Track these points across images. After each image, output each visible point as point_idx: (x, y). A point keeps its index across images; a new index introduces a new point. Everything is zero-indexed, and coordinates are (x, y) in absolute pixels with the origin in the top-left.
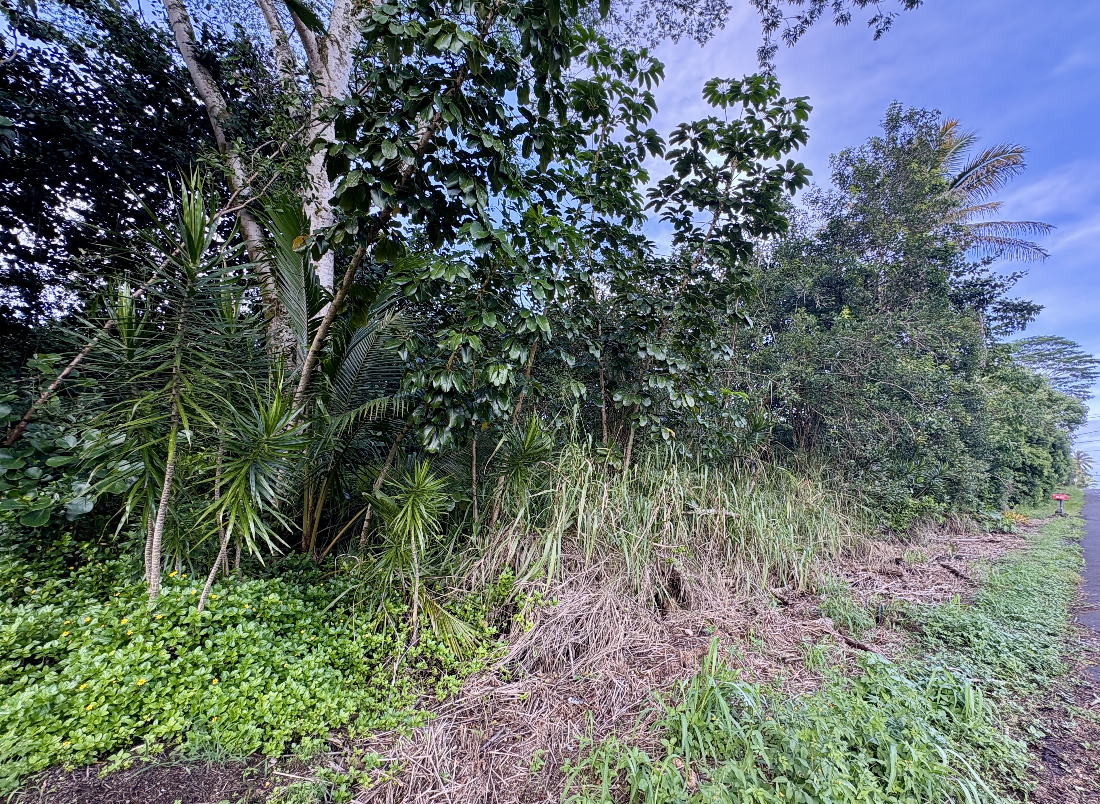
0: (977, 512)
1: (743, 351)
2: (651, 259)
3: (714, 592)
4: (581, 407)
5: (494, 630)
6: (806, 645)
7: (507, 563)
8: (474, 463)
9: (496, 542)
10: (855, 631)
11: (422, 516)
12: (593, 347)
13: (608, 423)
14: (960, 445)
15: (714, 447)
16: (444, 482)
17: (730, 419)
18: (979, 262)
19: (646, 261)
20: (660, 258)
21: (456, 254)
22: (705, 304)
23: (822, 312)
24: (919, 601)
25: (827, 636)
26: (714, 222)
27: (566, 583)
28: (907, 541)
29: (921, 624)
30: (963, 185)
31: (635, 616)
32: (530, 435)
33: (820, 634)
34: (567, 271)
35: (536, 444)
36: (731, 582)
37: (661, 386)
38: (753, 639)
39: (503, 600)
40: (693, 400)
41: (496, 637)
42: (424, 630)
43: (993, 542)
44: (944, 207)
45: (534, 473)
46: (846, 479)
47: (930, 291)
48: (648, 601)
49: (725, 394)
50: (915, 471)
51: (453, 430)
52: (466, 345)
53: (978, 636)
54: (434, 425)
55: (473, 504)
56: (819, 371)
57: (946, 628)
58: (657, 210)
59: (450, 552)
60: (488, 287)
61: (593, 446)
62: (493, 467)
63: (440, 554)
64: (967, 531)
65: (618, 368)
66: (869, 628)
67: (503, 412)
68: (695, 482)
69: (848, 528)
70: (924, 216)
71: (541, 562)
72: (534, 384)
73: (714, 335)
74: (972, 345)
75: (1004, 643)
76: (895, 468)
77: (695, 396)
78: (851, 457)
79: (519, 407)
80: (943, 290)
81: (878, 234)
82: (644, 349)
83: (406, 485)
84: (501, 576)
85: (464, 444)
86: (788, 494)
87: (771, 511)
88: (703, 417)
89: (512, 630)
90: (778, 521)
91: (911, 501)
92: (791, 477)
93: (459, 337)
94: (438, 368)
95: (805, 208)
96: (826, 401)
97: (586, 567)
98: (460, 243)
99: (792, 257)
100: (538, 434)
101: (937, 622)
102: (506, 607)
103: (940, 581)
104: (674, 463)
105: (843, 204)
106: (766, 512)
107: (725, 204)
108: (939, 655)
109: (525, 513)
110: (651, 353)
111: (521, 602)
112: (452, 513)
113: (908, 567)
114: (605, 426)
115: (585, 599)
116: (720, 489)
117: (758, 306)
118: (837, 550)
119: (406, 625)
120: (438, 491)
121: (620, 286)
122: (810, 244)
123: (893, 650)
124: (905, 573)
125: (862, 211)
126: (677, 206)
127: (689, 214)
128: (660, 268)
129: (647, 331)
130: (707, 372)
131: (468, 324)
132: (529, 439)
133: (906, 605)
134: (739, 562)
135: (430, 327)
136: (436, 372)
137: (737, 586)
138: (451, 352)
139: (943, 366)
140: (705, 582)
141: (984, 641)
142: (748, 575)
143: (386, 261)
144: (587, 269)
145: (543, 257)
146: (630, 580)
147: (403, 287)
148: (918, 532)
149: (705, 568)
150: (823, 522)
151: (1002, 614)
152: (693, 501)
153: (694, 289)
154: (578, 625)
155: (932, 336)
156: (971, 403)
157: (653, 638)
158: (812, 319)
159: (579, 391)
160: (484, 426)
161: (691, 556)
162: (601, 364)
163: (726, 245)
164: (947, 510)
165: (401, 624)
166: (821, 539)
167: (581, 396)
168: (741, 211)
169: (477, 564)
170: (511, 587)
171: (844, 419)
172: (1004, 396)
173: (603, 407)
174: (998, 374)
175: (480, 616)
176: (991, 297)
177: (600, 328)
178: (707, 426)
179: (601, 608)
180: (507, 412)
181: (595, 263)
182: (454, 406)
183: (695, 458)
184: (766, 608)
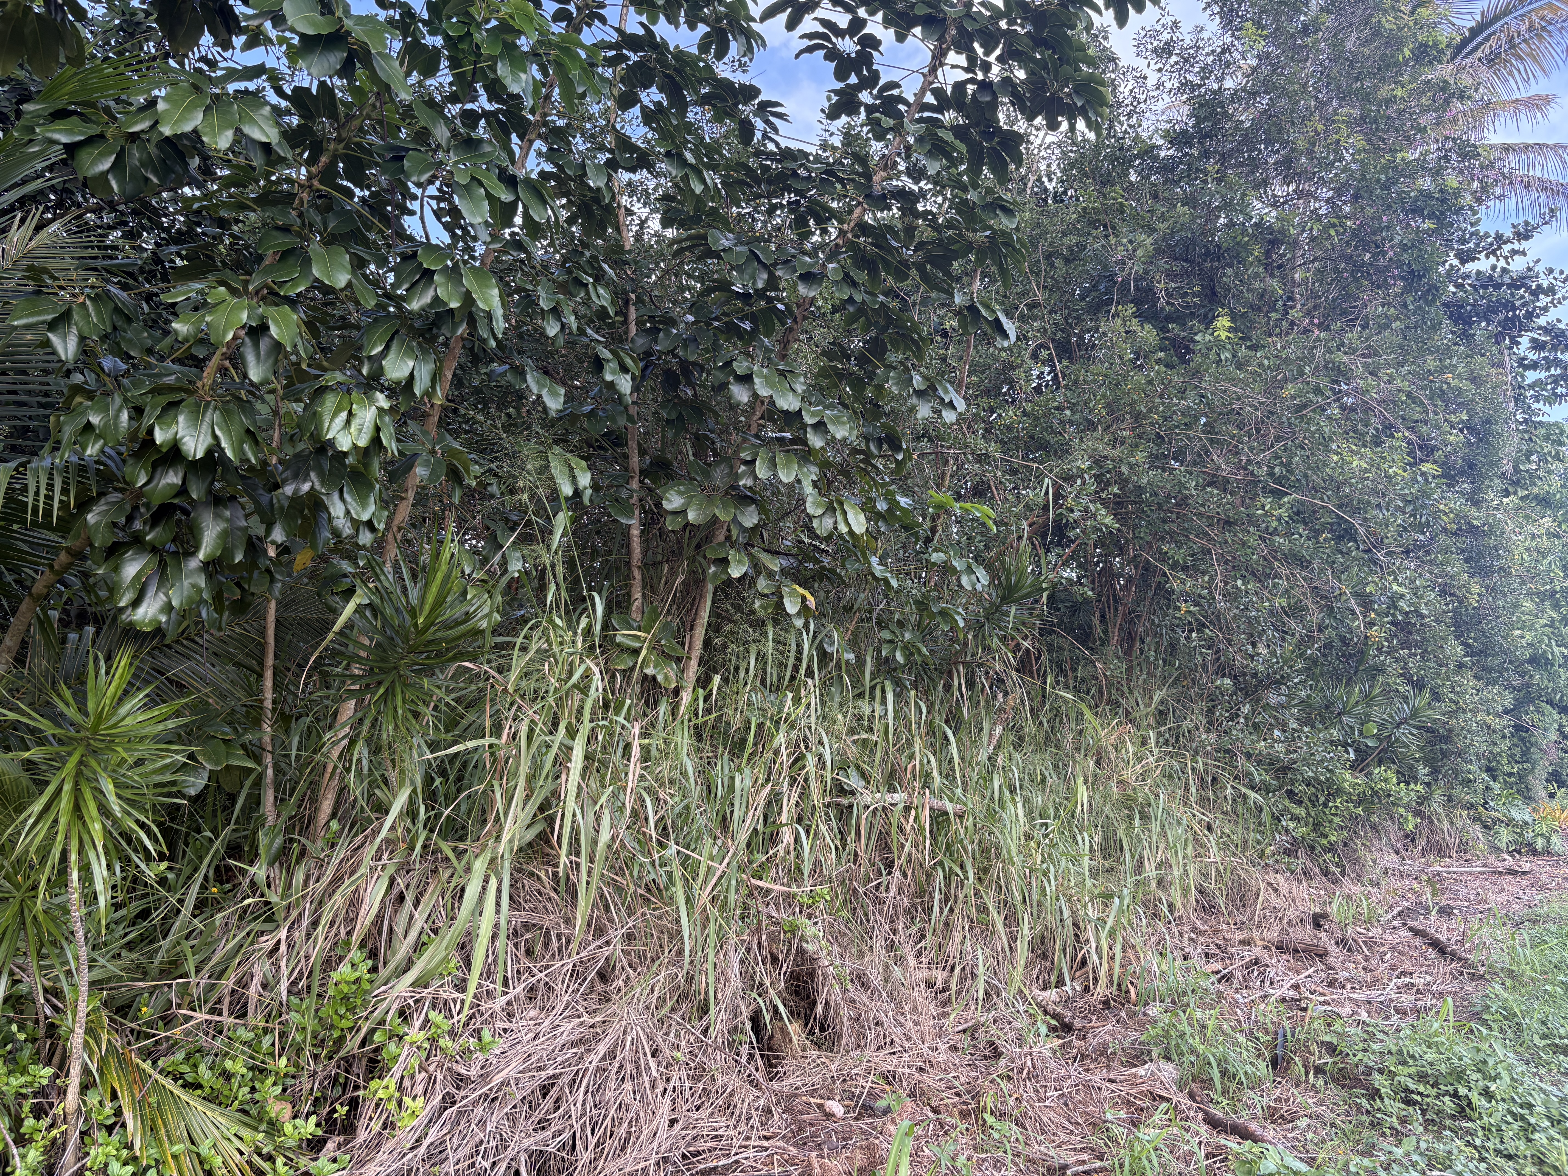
0: (1485, 805)
1: (984, 402)
2: (771, 147)
3: (899, 1006)
4: (574, 520)
5: (310, 1127)
6: (1116, 1130)
7: (355, 939)
8: (270, 661)
9: (326, 880)
10: (1225, 1092)
11: (104, 811)
12: (614, 365)
13: (645, 566)
14: (1454, 649)
15: (908, 636)
16: (177, 714)
17: (946, 569)
18: (1508, 233)
19: (758, 154)
20: (793, 145)
21: (233, 74)
22: (901, 276)
23: (1169, 319)
24: (1364, 1016)
25: (1164, 1106)
26: (933, 70)
27: (518, 990)
28: (1337, 871)
29: (1369, 1071)
30: (1479, 54)
31: (699, 1073)
32: (434, 589)
33: (1147, 1103)
34: (551, 156)
35: (449, 614)
36: (940, 976)
37: (786, 477)
38: (990, 1120)
39: (341, 1040)
40: (862, 517)
41: (315, 1145)
42: (100, 1136)
43: (1511, 872)
44: (1441, 96)
45: (440, 693)
46: (1210, 723)
47: (1405, 291)
48: (734, 1030)
49: (939, 506)
50: (1359, 709)
51: (211, 567)
52: (258, 331)
53: (1487, 1094)
54: (154, 549)
55: (261, 776)
56: (1157, 461)
57: (1422, 1077)
58: (791, 25)
59: (186, 912)
60: (328, 175)
61: (606, 626)
62: (324, 675)
63: (157, 917)
64: (1463, 849)
65: (678, 423)
66: (1256, 1084)
67: (357, 524)
68: (860, 723)
69: (1212, 841)
70: (1400, 113)
71: (451, 935)
72: (448, 451)
73: (920, 357)
74: (1488, 422)
75: (1539, 1109)
76: (1317, 699)
77: (867, 507)
78: (1221, 672)
79: (404, 511)
80: (1434, 290)
81: (1301, 144)
82: (746, 379)
83: (57, 718)
84: (335, 976)
85: (241, 607)
86: (1079, 757)
87: (1038, 800)
88: (882, 562)
89: (362, 1122)
90: (1053, 824)
91: (1348, 779)
92: (1088, 715)
93: (237, 308)
94: (171, 389)
95: (1141, 63)
96: (1172, 534)
97: (574, 946)
98: (249, 45)
99: (1106, 181)
100: (456, 586)
101: (1404, 1063)
102: (348, 1063)
103: (1408, 966)
104: (809, 673)
105: (1228, 65)
106: (1026, 801)
107: (961, 29)
108: (1409, 1144)
109: (411, 800)
110: (764, 392)
111: (392, 1047)
112: (198, 799)
113: (1338, 935)
114: (637, 574)
115: (568, 1029)
116: (918, 744)
117: (1024, 294)
118: (1186, 892)
119: (44, 1123)
120: (158, 739)
121: (689, 209)
122: (1149, 151)
123: (1310, 1135)
124: (1332, 948)
125: (1268, 86)
126: (843, 20)
127: (872, 42)
128: (795, 174)
129: (754, 333)
130: (899, 448)
131: (267, 271)
132: (430, 599)
133: (1337, 1027)
134: (960, 923)
135: (151, 277)
136: (164, 400)
137: (954, 987)
138: (214, 347)
139: (1426, 467)
140: (875, 977)
141: (1502, 1106)
142: (982, 960)
143: (21, 74)
144: (602, 158)
145: (486, 114)
146: (690, 979)
147: (71, 149)
148: (1362, 852)
149: (878, 944)
150: (1156, 827)
151: (1537, 1040)
152: (852, 772)
153: (878, 233)
154: (549, 1102)
155: (1409, 395)
156: (1481, 555)
157: (742, 1127)
158: (1148, 334)
159: (573, 479)
160: (303, 559)
161: (844, 913)
162: (633, 410)
163: (959, 131)
164: (1423, 800)
165: (30, 1122)
166: (1150, 871)
167: (577, 493)
168: (998, 52)
169: (266, 943)
170: (365, 1004)
171: (1211, 579)
172: (1545, 542)
173: (634, 523)
174: (1536, 490)
175: (270, 1090)
176: (1530, 315)
177: (633, 315)
178: (894, 583)
179: (611, 1055)
180: (370, 524)
181: (624, 142)
182: (217, 501)
183: (861, 662)
184: (1021, 1041)
